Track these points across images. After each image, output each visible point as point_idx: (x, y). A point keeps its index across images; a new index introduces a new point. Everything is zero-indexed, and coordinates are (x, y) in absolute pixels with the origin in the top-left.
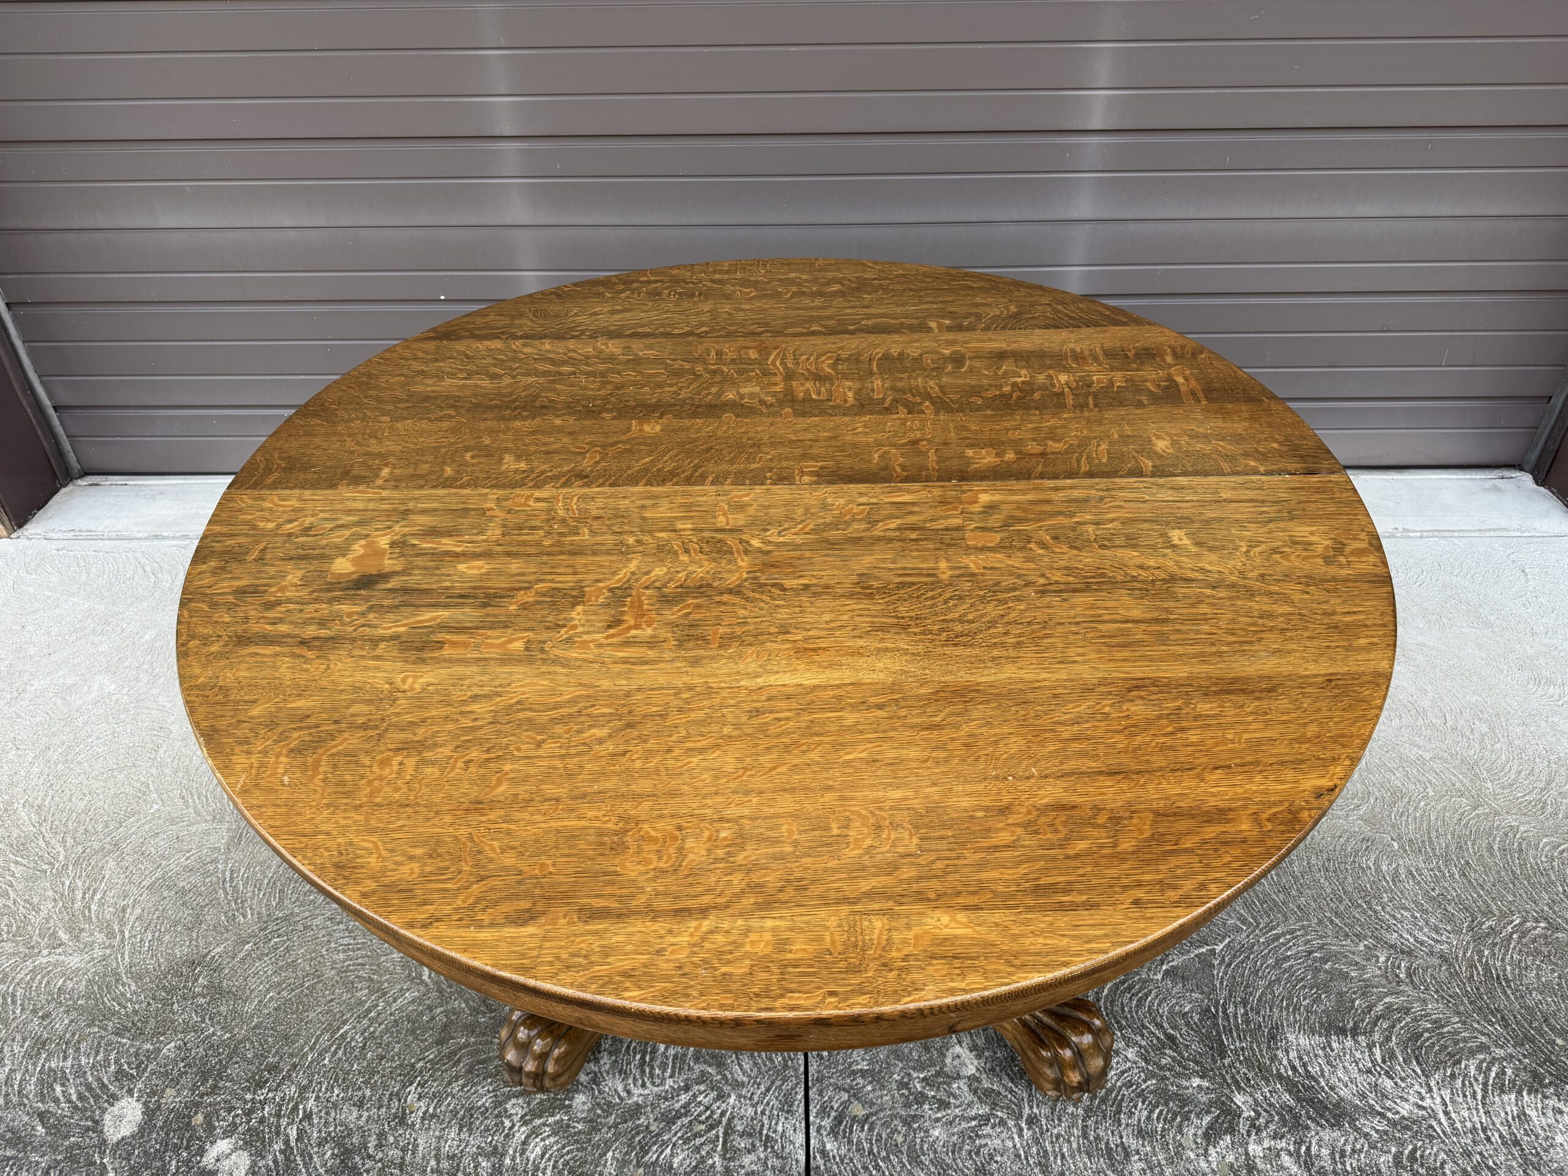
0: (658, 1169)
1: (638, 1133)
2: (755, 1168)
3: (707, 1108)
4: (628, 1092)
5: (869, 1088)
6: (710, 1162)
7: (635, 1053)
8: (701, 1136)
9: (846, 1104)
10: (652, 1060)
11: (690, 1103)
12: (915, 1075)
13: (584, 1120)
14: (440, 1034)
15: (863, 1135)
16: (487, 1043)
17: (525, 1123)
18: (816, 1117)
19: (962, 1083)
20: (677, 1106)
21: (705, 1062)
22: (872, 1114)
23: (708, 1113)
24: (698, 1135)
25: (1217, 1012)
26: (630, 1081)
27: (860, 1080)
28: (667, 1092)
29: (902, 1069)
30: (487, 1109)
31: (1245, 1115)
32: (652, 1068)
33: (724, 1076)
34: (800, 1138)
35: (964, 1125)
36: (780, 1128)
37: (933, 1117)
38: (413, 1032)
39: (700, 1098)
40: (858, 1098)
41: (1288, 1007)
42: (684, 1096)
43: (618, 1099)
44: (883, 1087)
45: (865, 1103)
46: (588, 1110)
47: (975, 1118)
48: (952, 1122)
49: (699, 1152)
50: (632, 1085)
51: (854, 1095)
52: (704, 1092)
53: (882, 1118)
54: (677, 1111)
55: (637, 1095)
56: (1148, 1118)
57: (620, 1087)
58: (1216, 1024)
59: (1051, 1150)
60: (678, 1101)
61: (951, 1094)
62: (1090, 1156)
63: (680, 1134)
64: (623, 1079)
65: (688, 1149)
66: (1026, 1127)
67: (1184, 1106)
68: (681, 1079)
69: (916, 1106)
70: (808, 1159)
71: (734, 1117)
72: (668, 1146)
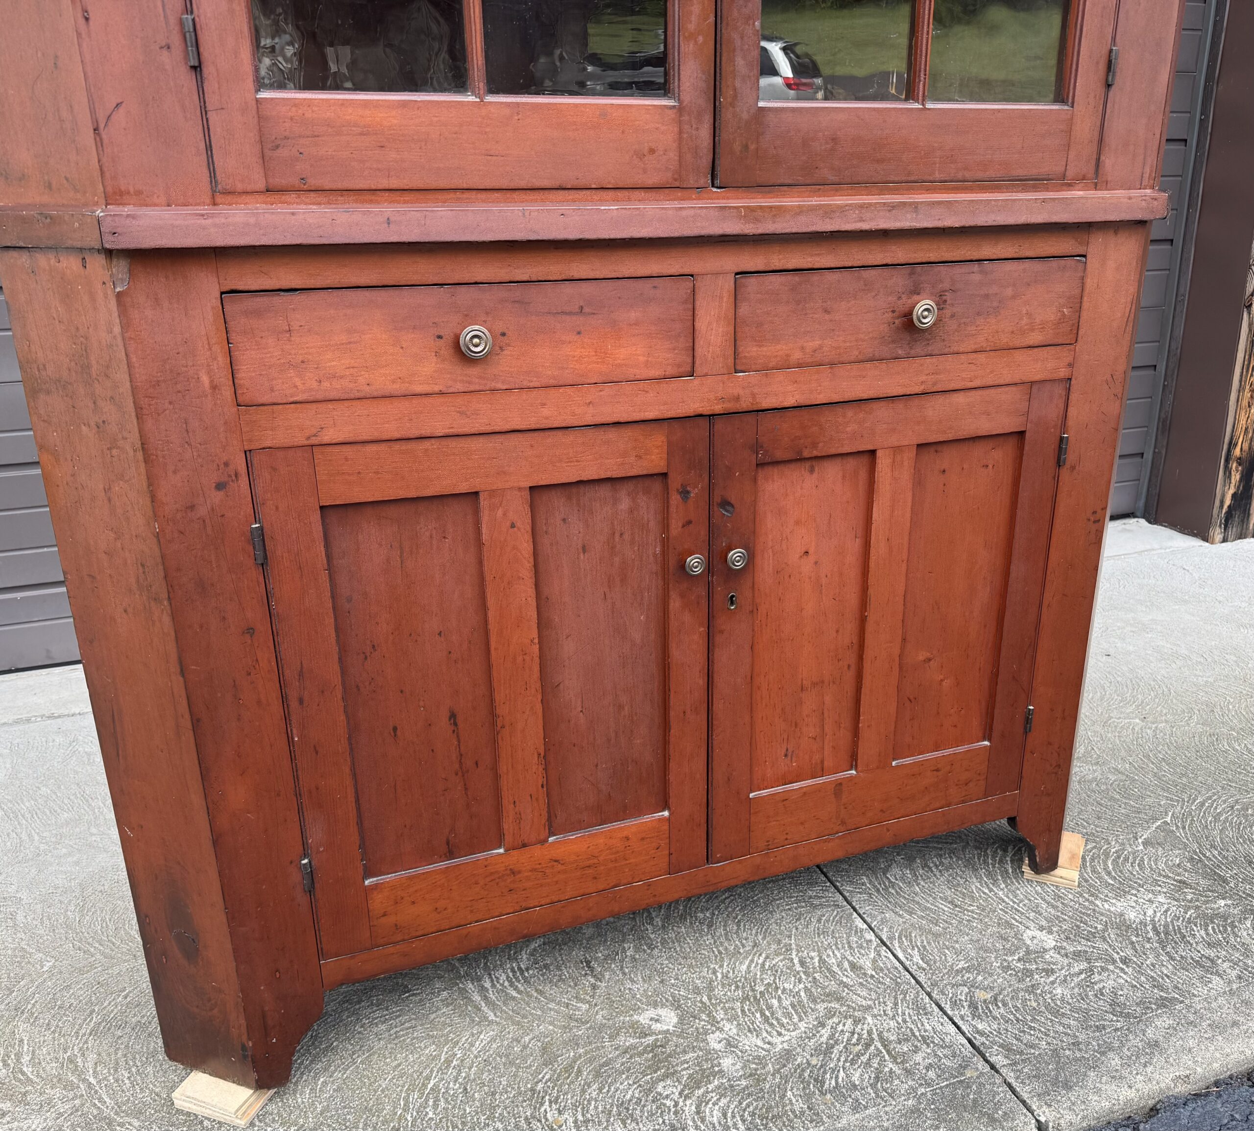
0: (844, 1091)
1: (803, 1070)
2: (930, 1061)
3: (853, 1033)
4: (769, 1043)
5: (980, 978)
6: (887, 1069)
7: (753, 1013)
8: (862, 1055)
9: (970, 995)
10: (772, 1014)
11: (833, 1035)
12: (1010, 959)
13: (744, 1076)
14: (542, 1056)
15: (1002, 1011)
16: (597, 1048)
17: (687, 1097)
18: (953, 1010)
19: (1051, 953)
20: (824, 1039)
21: (823, 1001)
22: (996, 994)
23: (856, 1036)
24: (858, 1055)
25: (1199, 858)
26: (765, 1034)
27: (967, 975)
28: (805, 1033)
29: (996, 958)
30: (640, 1099)
32: (777, 1019)
33: (848, 1005)
34: (952, 1029)
35: (1076, 980)
36: (928, 1027)
37: (1048, 981)
38: (512, 1063)
39: (840, 1028)
40: (977, 988)
41: (1244, 842)
42: (823, 1031)
43: (764, 1052)
44: (991, 975)
45: (985, 989)
46: (742, 1068)
47: (1081, 973)
48: (1065, 981)
49: (871, 1066)
50: (769, 1038)
51: (972, 986)
52: (840, 1022)
53: (1008, 995)
54: (826, 1044)
55: (780, 1044)
56: (1207, 934)
57: (759, 1043)
58: (1206, 865)
59: (1155, 975)
60: (821, 1036)
61: (1049, 963)
62: (1187, 971)
63: (842, 1059)
64: (757, 1036)
65: (859, 1067)
66: (1124, 967)
67: (1226, 920)
68: (811, 1020)
69: (1028, 979)
70: (970, 1041)
71: (882, 1032)
72: (839, 1071)
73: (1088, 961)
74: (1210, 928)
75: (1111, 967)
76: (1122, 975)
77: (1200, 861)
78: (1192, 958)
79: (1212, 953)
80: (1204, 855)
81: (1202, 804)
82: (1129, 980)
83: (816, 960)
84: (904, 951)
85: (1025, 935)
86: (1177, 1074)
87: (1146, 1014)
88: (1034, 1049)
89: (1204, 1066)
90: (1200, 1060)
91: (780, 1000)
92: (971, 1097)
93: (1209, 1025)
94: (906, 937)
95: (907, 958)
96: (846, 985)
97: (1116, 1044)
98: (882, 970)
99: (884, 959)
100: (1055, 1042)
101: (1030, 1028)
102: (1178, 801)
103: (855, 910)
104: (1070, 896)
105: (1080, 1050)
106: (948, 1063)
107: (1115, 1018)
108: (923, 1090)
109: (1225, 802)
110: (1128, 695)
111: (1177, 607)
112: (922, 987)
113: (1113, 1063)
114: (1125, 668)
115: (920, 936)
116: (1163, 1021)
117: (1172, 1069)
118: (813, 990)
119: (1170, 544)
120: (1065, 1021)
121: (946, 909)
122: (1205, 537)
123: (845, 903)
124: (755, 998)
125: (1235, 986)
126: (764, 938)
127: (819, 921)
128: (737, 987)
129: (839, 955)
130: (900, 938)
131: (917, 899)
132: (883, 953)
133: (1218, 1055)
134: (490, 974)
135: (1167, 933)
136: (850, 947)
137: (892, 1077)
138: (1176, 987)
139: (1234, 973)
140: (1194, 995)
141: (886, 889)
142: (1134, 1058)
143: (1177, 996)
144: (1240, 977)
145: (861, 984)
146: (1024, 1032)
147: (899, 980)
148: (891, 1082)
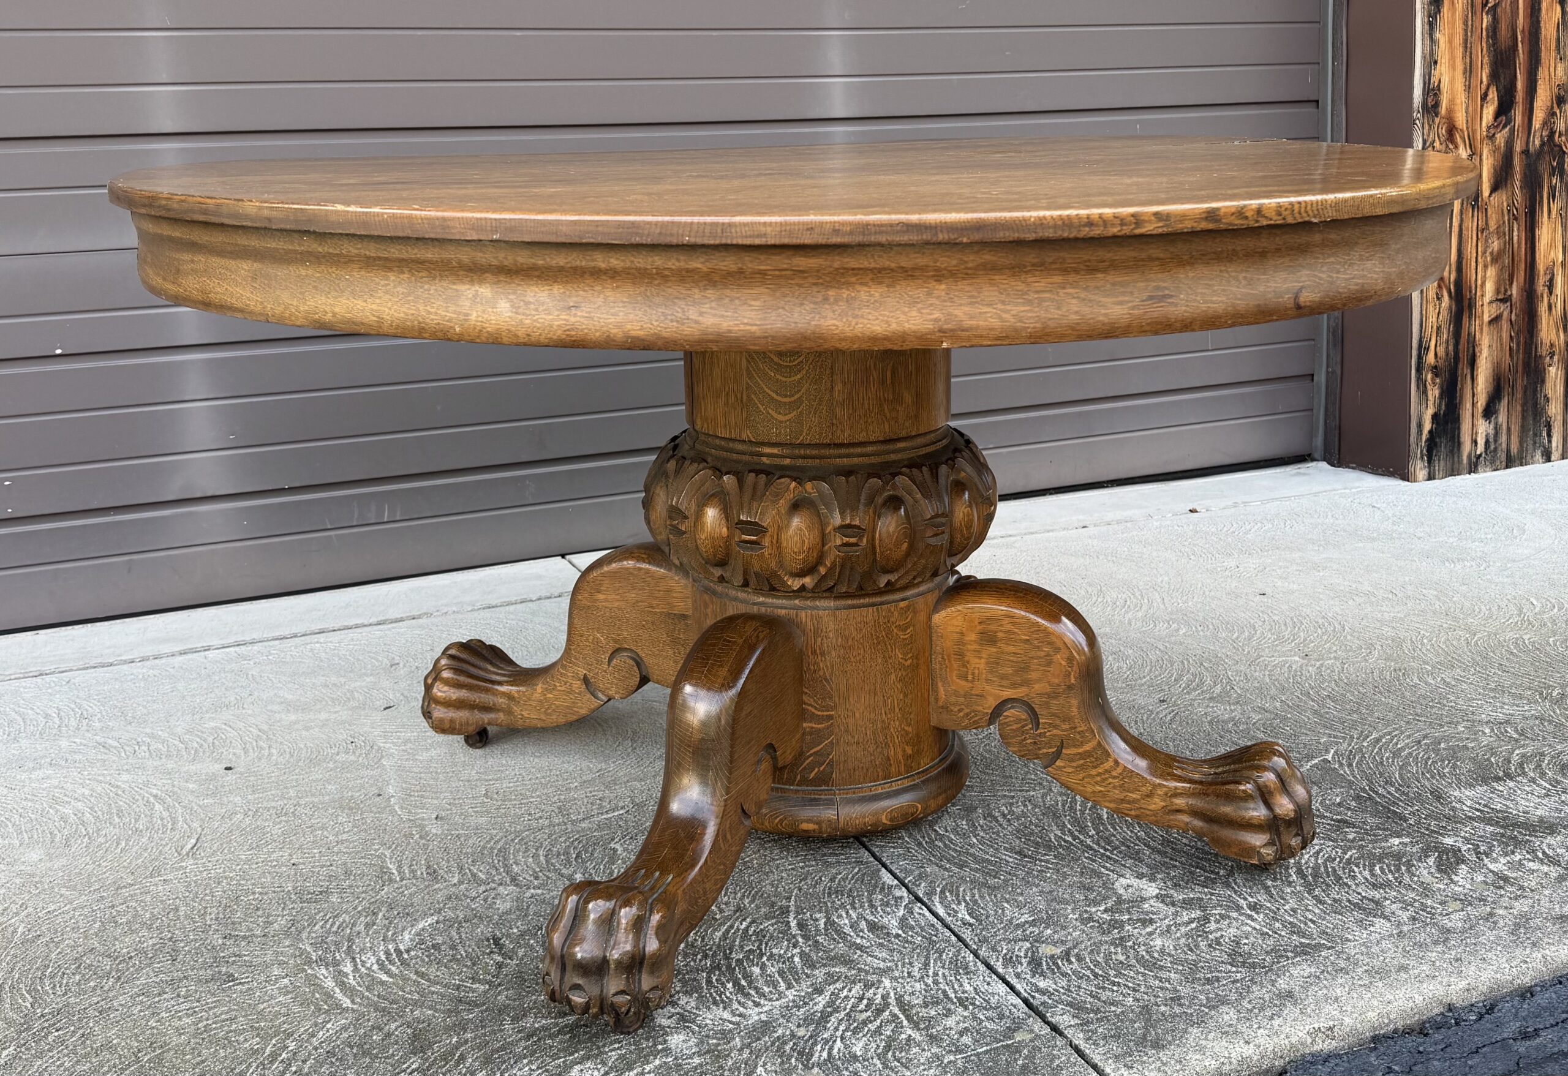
0: (839, 1063)
1: (785, 1043)
2: (966, 1025)
3: (861, 999)
4: (740, 1015)
5: (1049, 931)
6: (903, 1036)
7: (723, 984)
8: (871, 1022)
9: (1033, 950)
10: (750, 983)
11: (833, 1002)
12: (1094, 910)
13: (699, 1054)
14: (411, 1045)
15: (1075, 966)
16: (493, 1032)
18: (1006, 967)
19: (1152, 902)
20: (820, 1007)
21: (824, 965)
22: (1069, 949)
23: (865, 1002)
24: (865, 1023)
25: (1368, 794)
26: (735, 1006)
27: (1031, 929)
28: (794, 1001)
29: (1073, 910)
31: (1464, 848)
32: (756, 989)
33: (860, 970)
34: (1002, 988)
35: (1183, 929)
36: (968, 987)
37: (1144, 932)
38: (365, 1054)
39: (845, 993)
40: (1043, 942)
41: (1433, 777)
42: (820, 999)
43: (731, 1026)
44: (1064, 928)
45: (1055, 944)
46: (697, 1045)
47: (1192, 922)
48: (1168, 931)
49: (881, 1034)
50: (741, 1009)
51: (1036, 941)
52: (844, 988)
53: (1086, 948)
54: (822, 1012)
55: (755, 1015)
56: (1373, 875)
57: (726, 1015)
58: (1377, 803)
59: (1295, 921)
60: (815, 1004)
61: (1147, 913)
62: (1341, 914)
63: (842, 1028)
64: (725, 1008)
65: (864, 1036)
66: (1253, 913)
67: (1400, 859)
68: (805, 986)
69: (1116, 931)
70: (1026, 1001)
71: (902, 996)
72: (835, 1041)
73: (1203, 908)
74: (1377, 868)
75: (1234, 915)
76: (1249, 922)
77: (1370, 798)
78: (1349, 901)
79: (1377, 895)
80: (1377, 793)
81: (1378, 740)
82: (1258, 927)
83: (822, 922)
84: (947, 907)
85: (1117, 884)
86: (1316, 1026)
87: (1278, 962)
88: (1116, 1006)
89: (1355, 1015)
90: (1349, 1009)
91: (763, 967)
92: (1020, 1062)
93: (1366, 971)
94: (951, 893)
95: (949, 914)
96: (860, 947)
97: (1233, 997)
98: (912, 928)
99: (917, 916)
100: (1146, 997)
101: (1114, 983)
102: (1344, 738)
103: (884, 865)
104: (1184, 840)
105: (1181, 1005)
106: (990, 1025)
107: (1234, 969)
108: (952, 1058)
109: (1409, 737)
110: (1287, 633)
111: (1361, 545)
112: (967, 946)
113: (1226, 1017)
114: (1284, 607)
115: (971, 890)
116: (1302, 970)
117: (1309, 1020)
118: (813, 954)
119: (1357, 484)
120: (1163, 974)
121: (1011, 860)
122: (1405, 476)
123: (872, 859)
124: (729, 967)
125: (1405, 929)
126: (751, 903)
127: (832, 880)
128: (706, 956)
129: (854, 915)
130: (942, 892)
131: (972, 851)
132: (917, 910)
133: (1376, 1003)
134: (354, 959)
135: (1316, 875)
136: (872, 906)
137: (909, 1046)
138: (1324, 933)
139: (1405, 916)
140: (1348, 940)
141: (931, 842)
142: (1256, 1011)
143: (1323, 942)
144: (1414, 919)
145: (881, 945)
146: (1104, 988)
147: (934, 938)
148: (908, 1052)
